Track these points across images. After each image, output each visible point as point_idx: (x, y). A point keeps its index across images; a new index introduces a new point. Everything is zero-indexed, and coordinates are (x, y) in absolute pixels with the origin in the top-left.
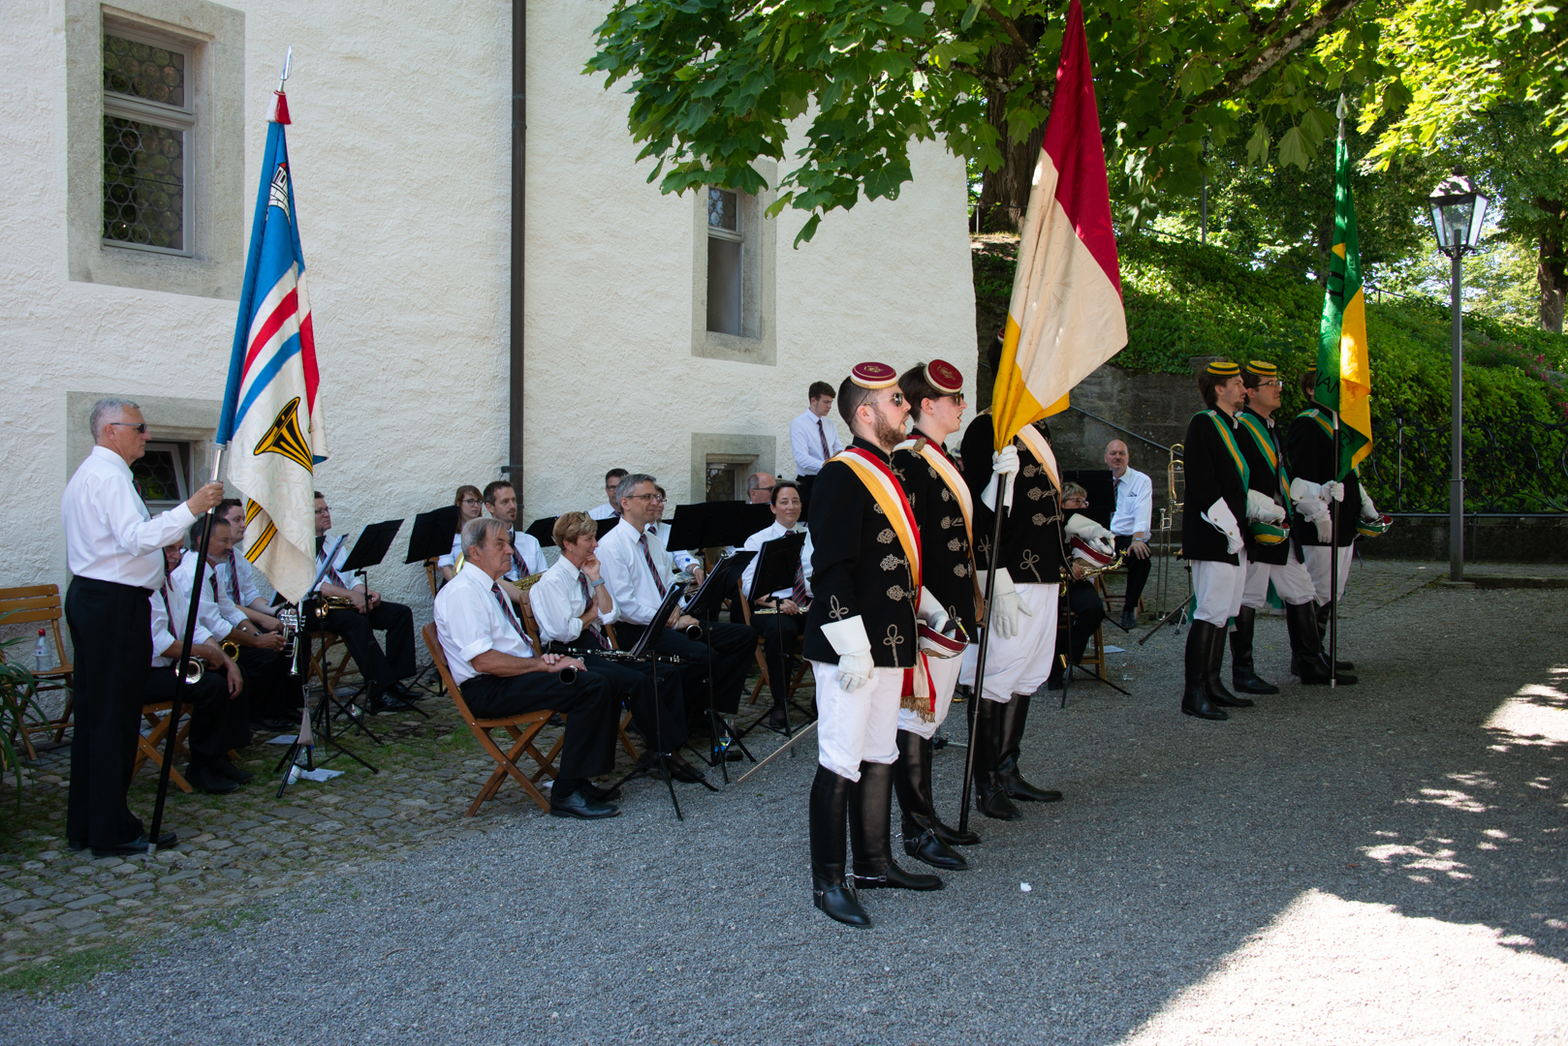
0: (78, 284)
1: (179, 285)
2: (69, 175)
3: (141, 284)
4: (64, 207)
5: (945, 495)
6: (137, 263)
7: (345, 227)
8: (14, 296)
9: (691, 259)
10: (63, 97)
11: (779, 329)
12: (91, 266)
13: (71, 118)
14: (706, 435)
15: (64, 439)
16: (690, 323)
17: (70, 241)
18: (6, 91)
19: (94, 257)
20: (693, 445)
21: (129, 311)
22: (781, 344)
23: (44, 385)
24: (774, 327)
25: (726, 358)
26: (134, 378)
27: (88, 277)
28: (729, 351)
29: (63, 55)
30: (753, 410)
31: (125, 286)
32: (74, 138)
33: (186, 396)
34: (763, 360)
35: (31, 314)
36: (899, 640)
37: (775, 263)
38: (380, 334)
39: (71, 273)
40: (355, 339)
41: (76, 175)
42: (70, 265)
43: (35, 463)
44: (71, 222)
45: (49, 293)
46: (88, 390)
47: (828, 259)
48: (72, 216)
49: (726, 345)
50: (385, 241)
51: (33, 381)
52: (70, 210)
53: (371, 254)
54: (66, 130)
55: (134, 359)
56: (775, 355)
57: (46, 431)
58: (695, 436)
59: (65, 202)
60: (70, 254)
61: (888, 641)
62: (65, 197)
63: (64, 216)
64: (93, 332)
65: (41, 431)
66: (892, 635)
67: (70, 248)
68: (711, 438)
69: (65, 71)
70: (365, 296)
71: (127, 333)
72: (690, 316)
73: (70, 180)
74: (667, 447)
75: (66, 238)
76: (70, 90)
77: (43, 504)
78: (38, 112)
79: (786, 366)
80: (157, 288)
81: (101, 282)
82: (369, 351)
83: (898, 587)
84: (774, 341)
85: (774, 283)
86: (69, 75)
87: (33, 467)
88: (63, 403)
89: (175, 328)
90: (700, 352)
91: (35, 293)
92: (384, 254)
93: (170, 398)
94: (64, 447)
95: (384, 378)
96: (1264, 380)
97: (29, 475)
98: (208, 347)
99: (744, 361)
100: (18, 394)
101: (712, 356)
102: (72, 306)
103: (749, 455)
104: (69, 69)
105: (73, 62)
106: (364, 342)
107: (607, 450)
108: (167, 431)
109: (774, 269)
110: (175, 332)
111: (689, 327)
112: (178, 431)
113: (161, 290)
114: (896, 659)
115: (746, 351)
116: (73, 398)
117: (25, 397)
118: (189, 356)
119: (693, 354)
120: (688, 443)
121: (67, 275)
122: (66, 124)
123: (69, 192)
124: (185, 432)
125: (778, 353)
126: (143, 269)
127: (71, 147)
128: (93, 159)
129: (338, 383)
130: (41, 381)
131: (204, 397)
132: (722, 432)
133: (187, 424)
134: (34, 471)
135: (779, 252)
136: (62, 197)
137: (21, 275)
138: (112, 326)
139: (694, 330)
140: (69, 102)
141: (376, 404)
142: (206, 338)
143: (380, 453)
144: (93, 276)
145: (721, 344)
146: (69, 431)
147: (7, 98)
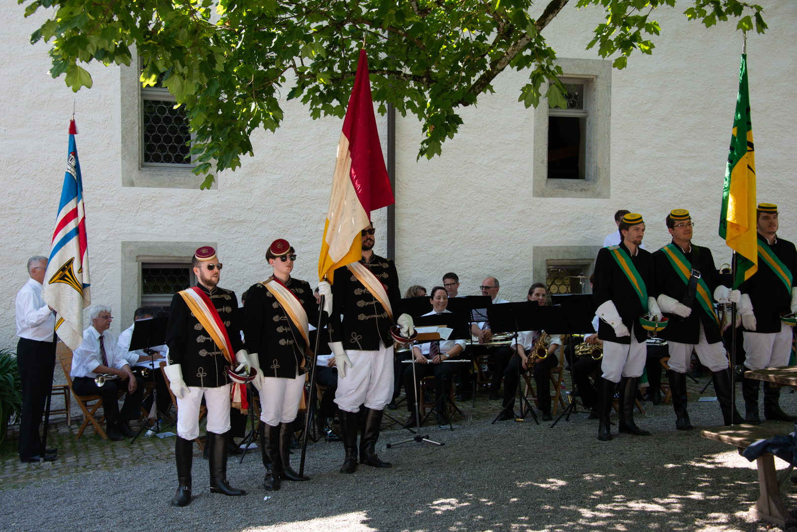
0: (126, 188)
1: (181, 184)
2: (122, 135)
3: (160, 186)
4: (120, 150)
5: (275, 305)
6: (158, 175)
7: (279, 143)
8: (95, 196)
9: (532, 135)
10: (118, 96)
11: (612, 173)
12: (134, 178)
13: (123, 106)
14: (545, 247)
15: (120, 265)
16: (532, 176)
17: (123, 167)
18: (91, 98)
19: (135, 174)
20: (534, 254)
21: (154, 199)
22: (614, 183)
23: (109, 239)
24: (609, 172)
25: (563, 196)
26: (157, 233)
27: (132, 184)
28: (567, 192)
29: (119, 76)
30: (588, 229)
31: (152, 187)
32: (124, 116)
33: (185, 241)
34: (598, 195)
35: (103, 205)
36: (204, 374)
37: (609, 129)
38: (301, 201)
39: (123, 183)
40: (286, 204)
41: (126, 134)
42: (123, 179)
43: (105, 277)
44: (123, 158)
45: (113, 194)
46: (132, 240)
47: (662, 119)
48: (124, 154)
49: (564, 188)
50: (305, 148)
51: (104, 237)
52: (123, 152)
53: (296, 157)
54: (120, 113)
55: (157, 223)
56: (609, 191)
57: (111, 261)
58: (536, 249)
59: (120, 148)
60: (123, 173)
61: (199, 375)
62: (120, 145)
63: (120, 155)
64: (135, 211)
65: (108, 261)
66: (201, 372)
67: (122, 170)
68: (550, 249)
69: (120, 83)
70: (291, 180)
71: (153, 210)
72: (532, 172)
73: (123, 137)
74: (512, 256)
75: (121, 166)
76: (122, 93)
77: (109, 297)
78: (106, 106)
79: (619, 198)
80: (169, 186)
81: (139, 186)
82: (294, 210)
83: (204, 350)
84: (607, 181)
85: (609, 143)
86: (122, 85)
87: (104, 279)
88: (119, 247)
89: (179, 206)
90: (539, 193)
91: (105, 194)
92: (304, 156)
93: (176, 242)
94: (120, 269)
95: (305, 225)
96: (677, 223)
97: (102, 283)
98: (198, 214)
99: (580, 197)
100: (97, 244)
101: (551, 196)
102: (124, 199)
103: (585, 259)
104: (122, 82)
105: (124, 78)
106: (291, 206)
107: (464, 259)
108: (176, 259)
109: (608, 133)
110: (179, 208)
111: (530, 178)
112: (181, 259)
113: (171, 187)
114: (202, 383)
115: (582, 190)
116: (125, 245)
117: (100, 245)
118: (186, 220)
119: (534, 196)
120: (530, 253)
121: (121, 184)
122: (120, 110)
123: (122, 143)
124: (186, 259)
125: (612, 190)
126: (161, 177)
127: (123, 120)
128: (134, 125)
129: (275, 229)
130: (108, 237)
131: (195, 241)
132: (560, 244)
133: (185, 255)
134: (105, 281)
135: (612, 121)
136: (118, 146)
137: (98, 186)
138: (145, 207)
139: (535, 180)
140: (122, 98)
141: (299, 239)
142: (197, 210)
143: (301, 266)
144: (135, 184)
145: (559, 188)
146: (122, 261)
147: (91, 101)
